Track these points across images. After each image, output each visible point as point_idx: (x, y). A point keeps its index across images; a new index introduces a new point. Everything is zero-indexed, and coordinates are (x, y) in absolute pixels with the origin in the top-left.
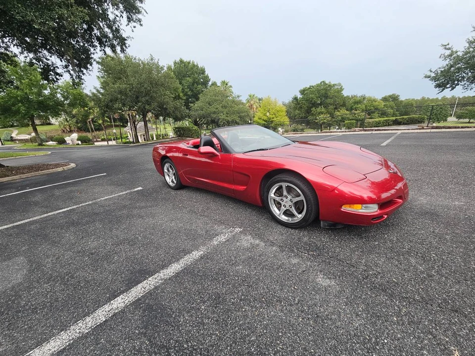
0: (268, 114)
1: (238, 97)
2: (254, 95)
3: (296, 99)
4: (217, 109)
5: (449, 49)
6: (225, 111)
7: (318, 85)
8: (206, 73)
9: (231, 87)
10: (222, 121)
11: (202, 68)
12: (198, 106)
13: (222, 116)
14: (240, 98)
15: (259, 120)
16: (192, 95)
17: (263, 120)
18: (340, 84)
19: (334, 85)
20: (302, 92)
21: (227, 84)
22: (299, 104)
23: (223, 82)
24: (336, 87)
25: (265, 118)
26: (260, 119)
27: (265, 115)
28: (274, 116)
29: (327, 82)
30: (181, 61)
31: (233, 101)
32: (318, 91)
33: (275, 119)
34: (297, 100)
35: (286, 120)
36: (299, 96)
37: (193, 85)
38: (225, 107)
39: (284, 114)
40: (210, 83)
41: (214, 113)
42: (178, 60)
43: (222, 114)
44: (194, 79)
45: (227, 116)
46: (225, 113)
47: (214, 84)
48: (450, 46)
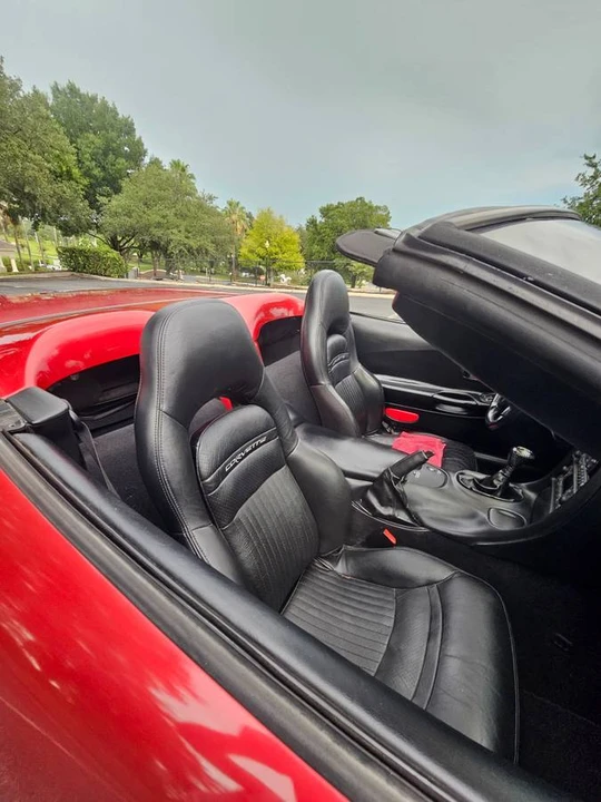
0: (267, 244)
1: (211, 198)
2: (238, 203)
3: (313, 222)
4: (164, 217)
5: (594, 166)
6: (184, 224)
7: (352, 204)
8: (138, 134)
9: (192, 177)
10: (175, 247)
11: (127, 119)
12: (119, 206)
13: (176, 237)
14: (215, 203)
15: (250, 255)
16: (103, 179)
17: (258, 255)
18: (386, 208)
19: (378, 208)
20: (325, 212)
21: (183, 170)
22: (319, 234)
23: (176, 164)
24: (380, 212)
25: (262, 252)
26: (252, 251)
27: (262, 245)
28: (278, 249)
29: (367, 201)
30: (73, 90)
31: (200, 206)
32: (353, 215)
33: (280, 256)
34: (316, 225)
35: (300, 260)
36: (320, 219)
37: (105, 154)
38: (183, 217)
39: (297, 248)
40: (147, 160)
41: (159, 225)
42: (63, 84)
43: (175, 231)
44: (109, 141)
45: (187, 237)
46: (182, 228)
47: (156, 162)
48: (595, 161)
